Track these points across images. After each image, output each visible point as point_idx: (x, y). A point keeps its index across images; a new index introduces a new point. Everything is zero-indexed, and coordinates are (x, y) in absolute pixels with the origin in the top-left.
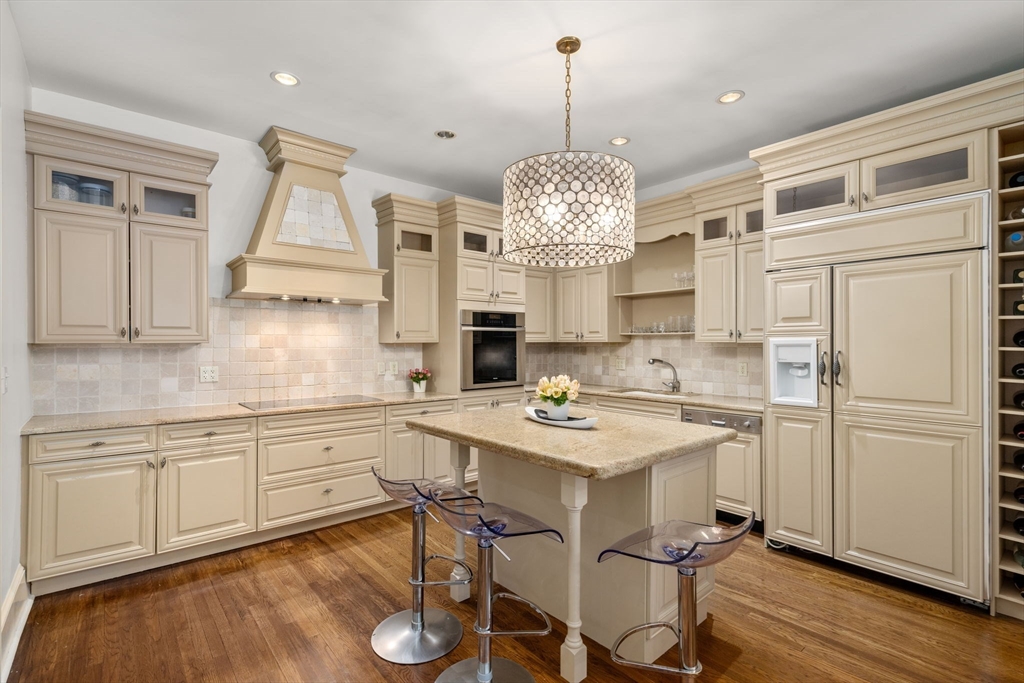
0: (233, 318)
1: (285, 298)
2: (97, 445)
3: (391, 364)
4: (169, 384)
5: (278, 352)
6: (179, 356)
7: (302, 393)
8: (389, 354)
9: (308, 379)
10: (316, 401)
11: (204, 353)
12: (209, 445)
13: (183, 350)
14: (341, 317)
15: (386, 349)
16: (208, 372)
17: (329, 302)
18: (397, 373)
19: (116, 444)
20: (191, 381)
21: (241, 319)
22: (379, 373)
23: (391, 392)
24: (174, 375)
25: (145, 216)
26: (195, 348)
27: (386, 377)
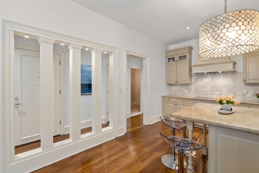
0: (198, 78)
1: (205, 73)
2: (169, 99)
3: (250, 91)
4: (187, 91)
5: (208, 86)
6: (188, 86)
8: (249, 87)
9: (217, 93)
11: (192, 86)
12: (184, 103)
13: (189, 85)
14: (228, 76)
15: (247, 85)
16: (193, 89)
17: (218, 73)
18: (253, 94)
19: (172, 100)
20: (190, 91)
21: (199, 78)
22: (244, 93)
23: (250, 100)
24: (187, 90)
25: (179, 62)
26: (191, 85)
27: (247, 95)
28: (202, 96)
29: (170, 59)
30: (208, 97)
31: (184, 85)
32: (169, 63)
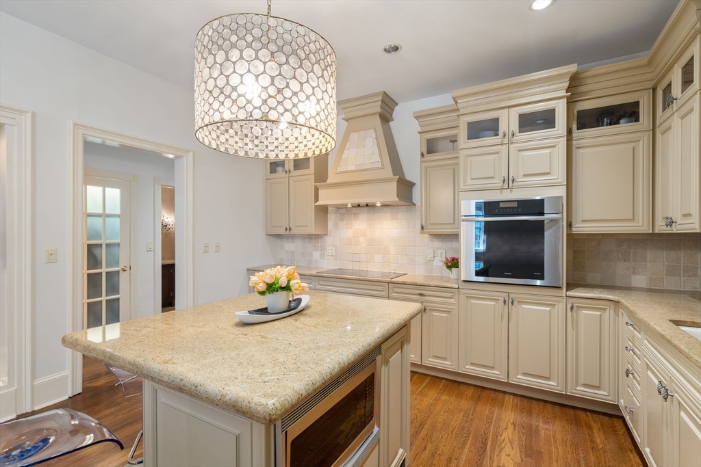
0: (340, 220)
1: (349, 206)
3: (439, 252)
4: (316, 255)
5: (362, 239)
6: (319, 241)
7: (376, 268)
8: (437, 244)
9: (378, 258)
10: (384, 274)
11: (329, 240)
13: (321, 237)
15: (434, 239)
16: (330, 250)
18: (444, 260)
20: (324, 254)
21: (344, 220)
22: (429, 259)
23: (440, 275)
24: (318, 251)
25: (294, 173)
26: (325, 236)
27: (434, 262)
28: (349, 266)
29: (278, 166)
30: (361, 269)
31: (311, 238)
32: (274, 175)
